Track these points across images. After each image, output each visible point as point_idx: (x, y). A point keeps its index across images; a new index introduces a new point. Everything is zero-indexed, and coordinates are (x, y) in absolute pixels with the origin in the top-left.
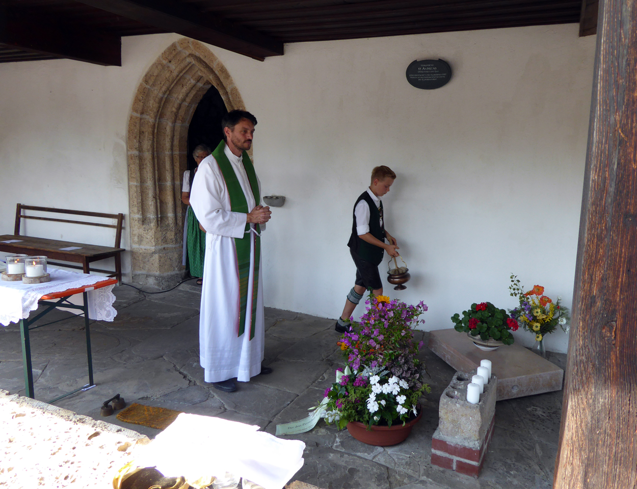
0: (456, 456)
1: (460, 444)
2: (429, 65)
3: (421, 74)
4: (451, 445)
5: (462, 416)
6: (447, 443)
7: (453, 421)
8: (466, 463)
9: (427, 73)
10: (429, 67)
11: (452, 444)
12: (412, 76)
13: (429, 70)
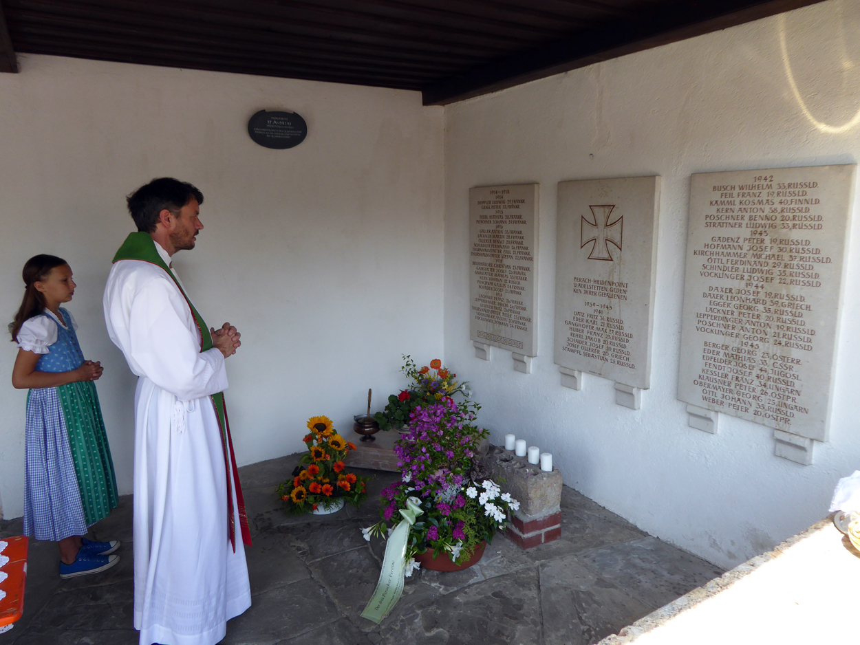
0: (544, 528)
1: (547, 514)
2: (282, 119)
3: (271, 128)
4: (540, 521)
5: (548, 486)
6: (537, 520)
7: (542, 496)
8: (552, 530)
10: (282, 121)
11: (541, 519)
12: (257, 130)
13: (282, 125)
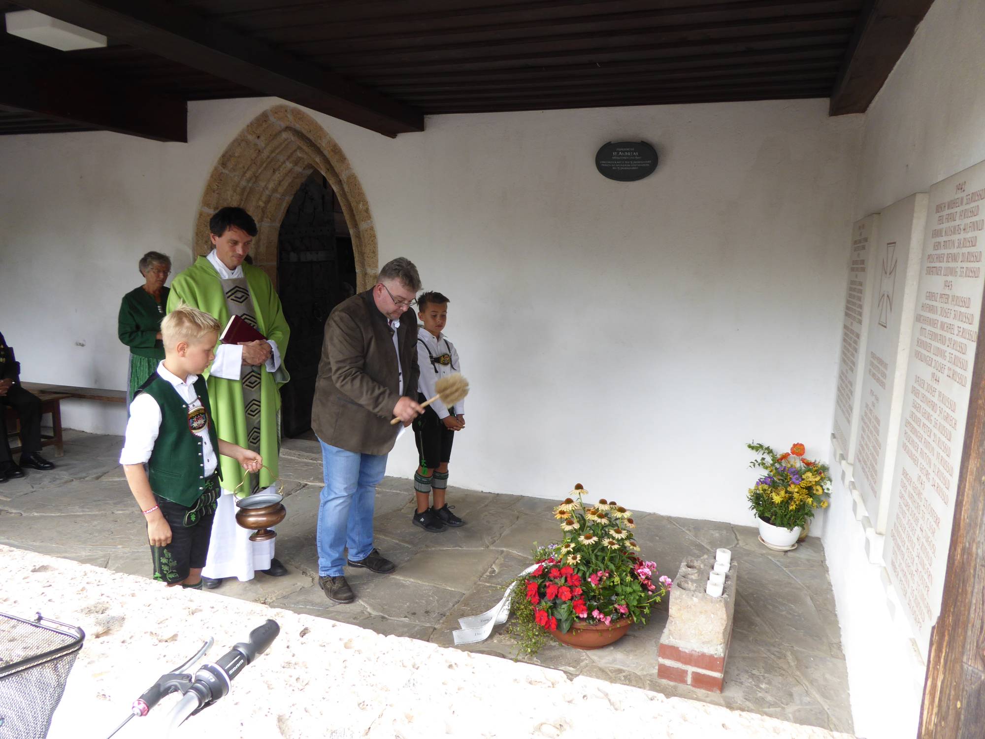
0: (691, 665)
1: (698, 650)
2: (628, 149)
3: (617, 160)
4: (685, 652)
5: (701, 613)
6: (680, 649)
8: (704, 675)
9: (624, 160)
10: (627, 152)
11: (687, 651)
12: (604, 163)
13: (628, 156)
